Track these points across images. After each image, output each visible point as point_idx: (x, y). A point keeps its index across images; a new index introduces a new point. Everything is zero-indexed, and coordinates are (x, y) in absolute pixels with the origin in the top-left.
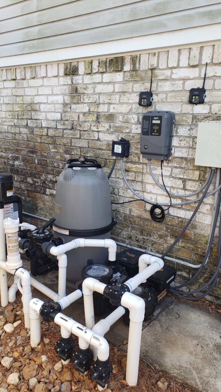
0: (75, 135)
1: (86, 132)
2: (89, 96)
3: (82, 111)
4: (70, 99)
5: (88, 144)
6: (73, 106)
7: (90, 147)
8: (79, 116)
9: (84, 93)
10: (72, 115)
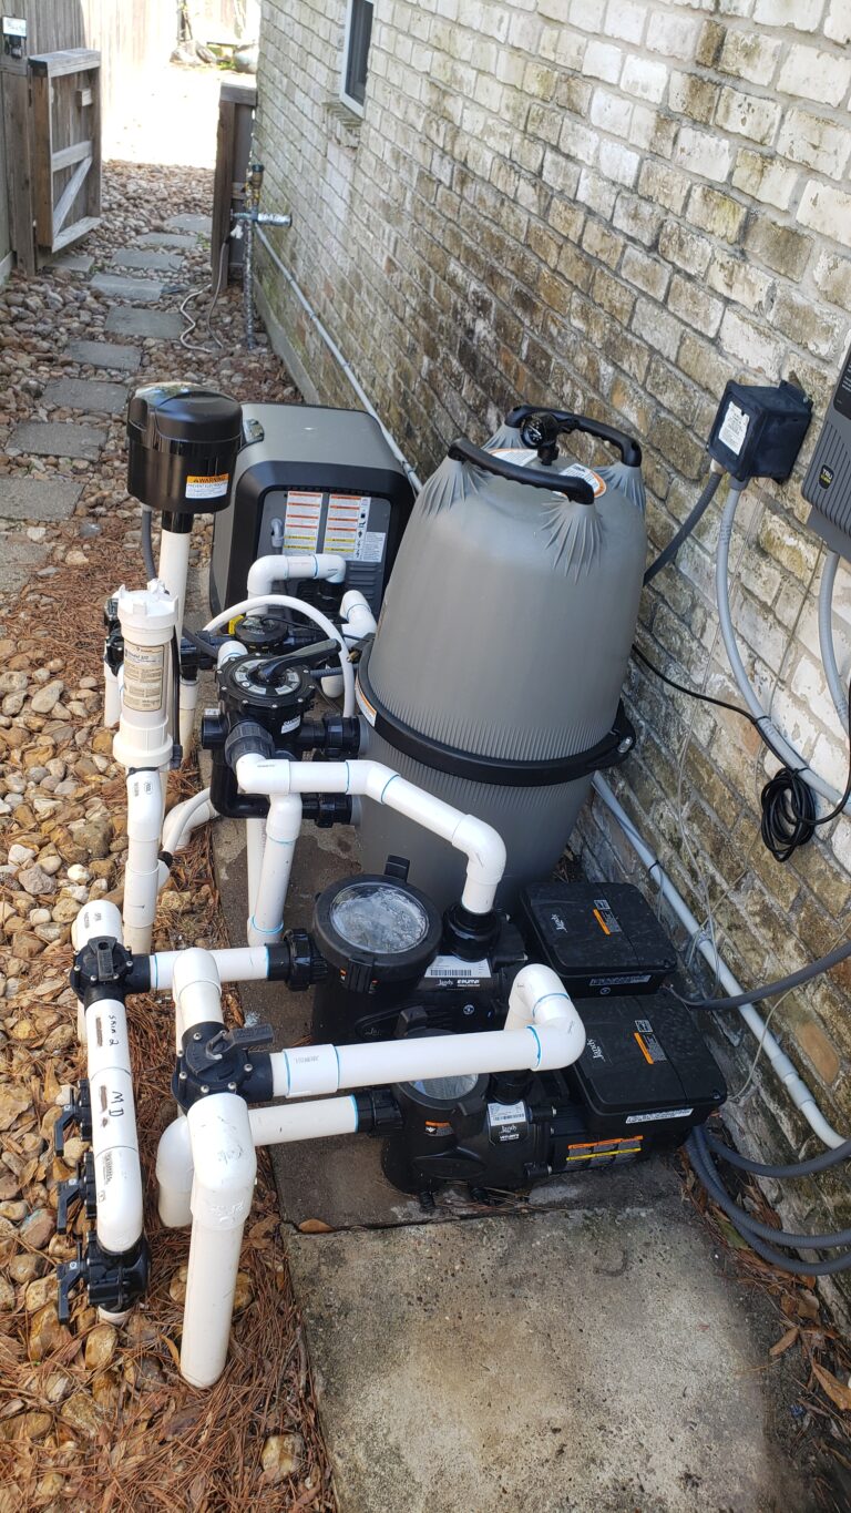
0: (653, 283)
1: (689, 285)
2: (750, 99)
3: (707, 175)
4: (686, 91)
5: (679, 347)
6: (688, 136)
7: (682, 363)
8: (689, 195)
9: (739, 78)
10: (671, 178)
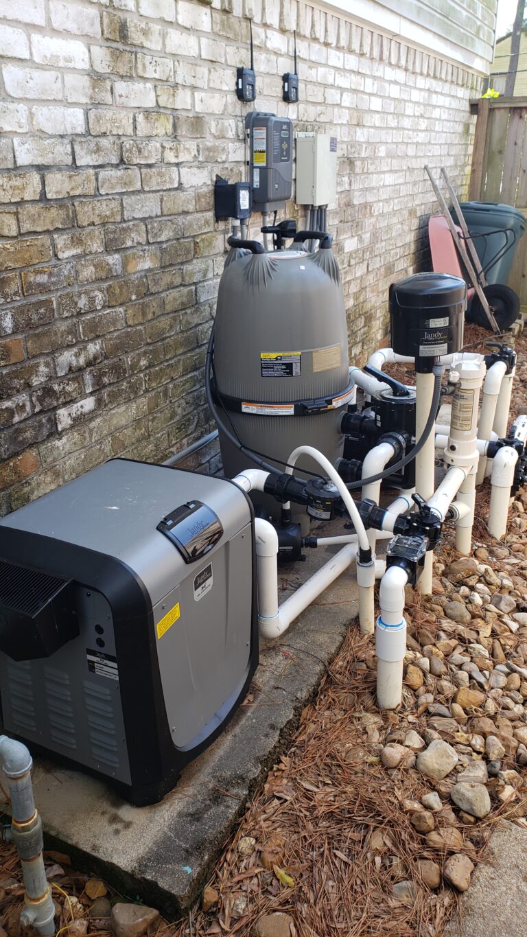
0: (130, 183)
1: (154, 170)
2: (155, 59)
3: (143, 106)
4: (108, 58)
5: (161, 205)
6: (120, 87)
7: (165, 211)
8: (135, 120)
9: (143, 47)
10: (117, 115)
